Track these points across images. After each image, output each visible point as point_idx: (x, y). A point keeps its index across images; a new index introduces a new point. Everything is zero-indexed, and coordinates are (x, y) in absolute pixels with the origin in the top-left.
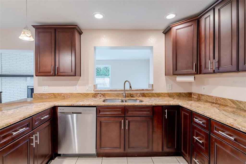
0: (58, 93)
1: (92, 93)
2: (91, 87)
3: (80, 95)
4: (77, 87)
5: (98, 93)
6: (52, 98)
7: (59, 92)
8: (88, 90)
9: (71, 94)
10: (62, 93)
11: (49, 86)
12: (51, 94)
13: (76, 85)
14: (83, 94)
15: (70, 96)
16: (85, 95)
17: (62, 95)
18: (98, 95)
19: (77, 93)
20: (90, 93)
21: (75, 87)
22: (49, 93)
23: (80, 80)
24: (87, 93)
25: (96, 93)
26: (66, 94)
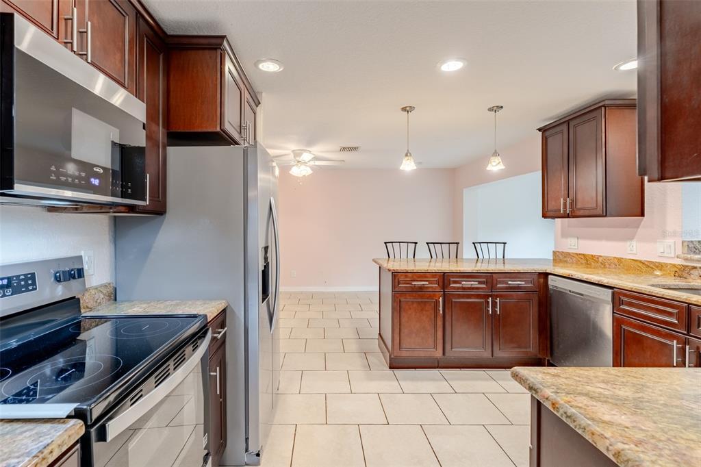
0: (592, 256)
1: (674, 266)
2: (673, 247)
4: (634, 243)
5: (695, 268)
6: (582, 264)
7: (594, 254)
8: (663, 255)
9: (619, 260)
10: (600, 256)
11: (578, 238)
12: (581, 256)
13: (631, 238)
14: (646, 263)
15: (616, 265)
17: (600, 259)
18: (692, 272)
19: (633, 260)
20: (666, 265)
21: (628, 243)
22: (577, 254)
23: (641, 225)
24: (659, 263)
25: (687, 266)
26: (608, 259)
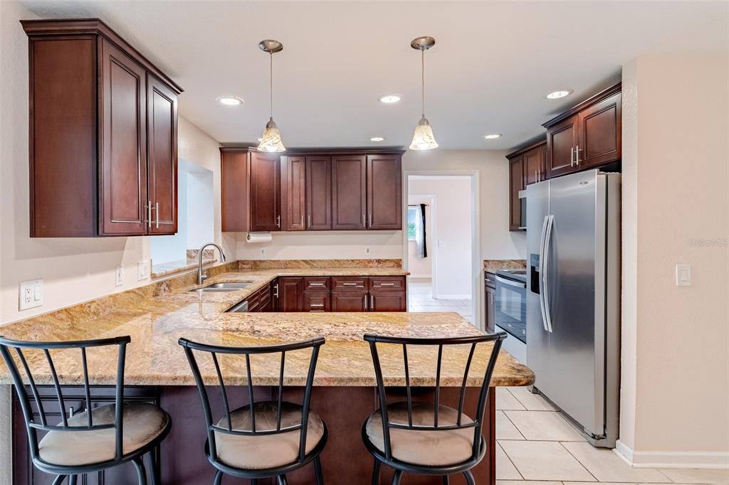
1: (153, 286)
2: (147, 268)
3: (132, 295)
4: (123, 271)
5: (162, 283)
8: (143, 278)
9: (115, 297)
10: (93, 302)
11: (44, 281)
13: (120, 265)
14: (137, 291)
15: (111, 307)
16: (141, 295)
17: (93, 308)
19: (127, 292)
21: (117, 272)
22: (52, 314)
23: (126, 248)
25: (159, 283)
26: (103, 302)
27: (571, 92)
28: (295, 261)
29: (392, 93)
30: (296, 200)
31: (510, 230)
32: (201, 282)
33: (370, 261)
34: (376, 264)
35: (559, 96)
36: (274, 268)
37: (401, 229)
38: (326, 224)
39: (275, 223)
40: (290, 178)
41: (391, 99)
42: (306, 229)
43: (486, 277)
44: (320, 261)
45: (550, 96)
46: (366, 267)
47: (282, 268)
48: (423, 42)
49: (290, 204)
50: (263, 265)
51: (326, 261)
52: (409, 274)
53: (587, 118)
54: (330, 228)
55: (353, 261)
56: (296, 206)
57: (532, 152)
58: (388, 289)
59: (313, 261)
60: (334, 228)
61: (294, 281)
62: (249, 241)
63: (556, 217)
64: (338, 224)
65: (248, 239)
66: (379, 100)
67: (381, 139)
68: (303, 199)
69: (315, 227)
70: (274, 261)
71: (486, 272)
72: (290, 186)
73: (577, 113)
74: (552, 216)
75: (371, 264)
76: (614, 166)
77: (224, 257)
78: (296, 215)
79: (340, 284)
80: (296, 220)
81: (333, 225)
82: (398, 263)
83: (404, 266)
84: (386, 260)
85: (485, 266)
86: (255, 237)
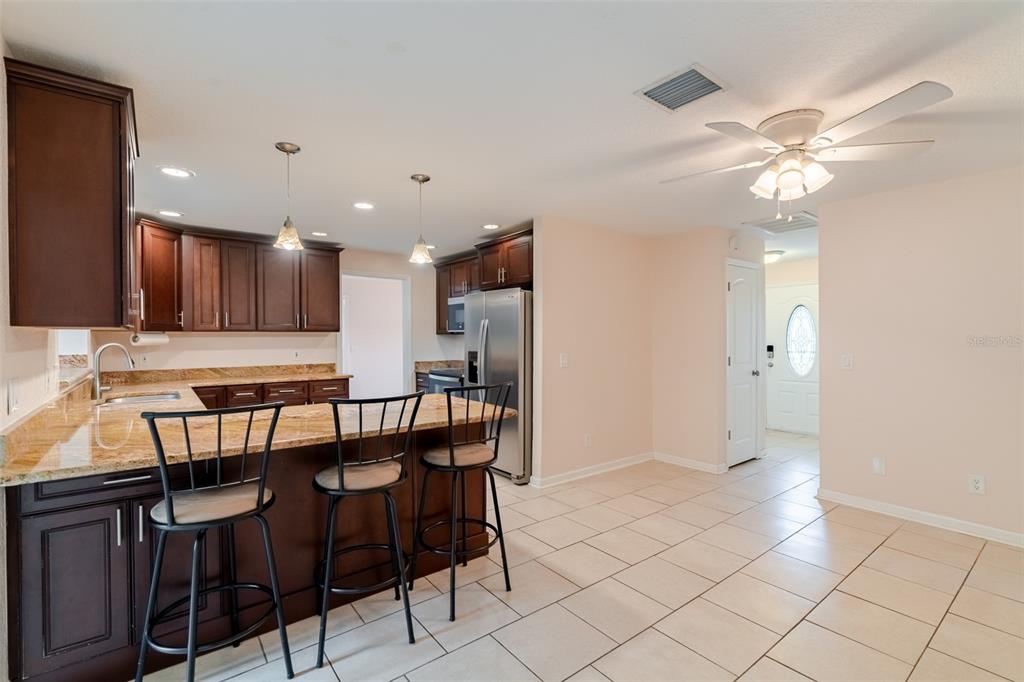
27: (500, 226)
28: (198, 370)
29: (369, 201)
30: (207, 294)
31: (438, 333)
32: (98, 397)
33: (299, 367)
34: (306, 370)
35: (492, 227)
36: (166, 380)
37: (338, 330)
38: (249, 323)
39: (176, 319)
40: (197, 265)
41: (364, 206)
42: (222, 328)
43: (417, 378)
44: (236, 369)
45: (486, 227)
46: (295, 373)
47: (177, 380)
48: (420, 178)
49: (197, 298)
50: (147, 376)
51: (243, 368)
52: (352, 377)
53: (509, 248)
54: (254, 328)
55: (278, 367)
56: (207, 300)
57: (459, 265)
58: (330, 394)
59: (225, 369)
60: (260, 328)
61: (212, 392)
62: (134, 344)
63: (490, 321)
64: (264, 323)
65: (134, 341)
66: (352, 205)
67: (325, 235)
68: (216, 292)
69: (233, 327)
70: (164, 371)
71: (417, 373)
72: (197, 275)
73: (501, 243)
74: (487, 321)
75: (300, 370)
76: (528, 286)
77: (133, 363)
78: (207, 311)
79: (274, 392)
80: (207, 319)
81: (257, 324)
82: (331, 368)
83: (338, 370)
84: (318, 366)
85: (416, 368)
86: (145, 339)
